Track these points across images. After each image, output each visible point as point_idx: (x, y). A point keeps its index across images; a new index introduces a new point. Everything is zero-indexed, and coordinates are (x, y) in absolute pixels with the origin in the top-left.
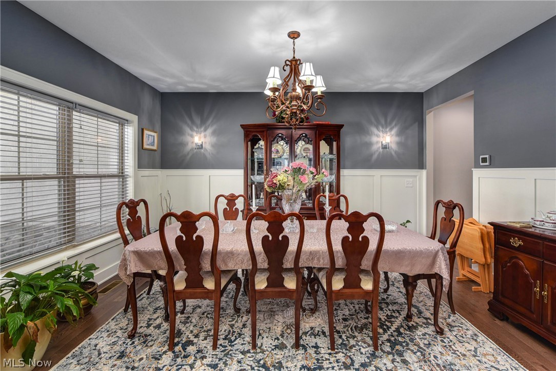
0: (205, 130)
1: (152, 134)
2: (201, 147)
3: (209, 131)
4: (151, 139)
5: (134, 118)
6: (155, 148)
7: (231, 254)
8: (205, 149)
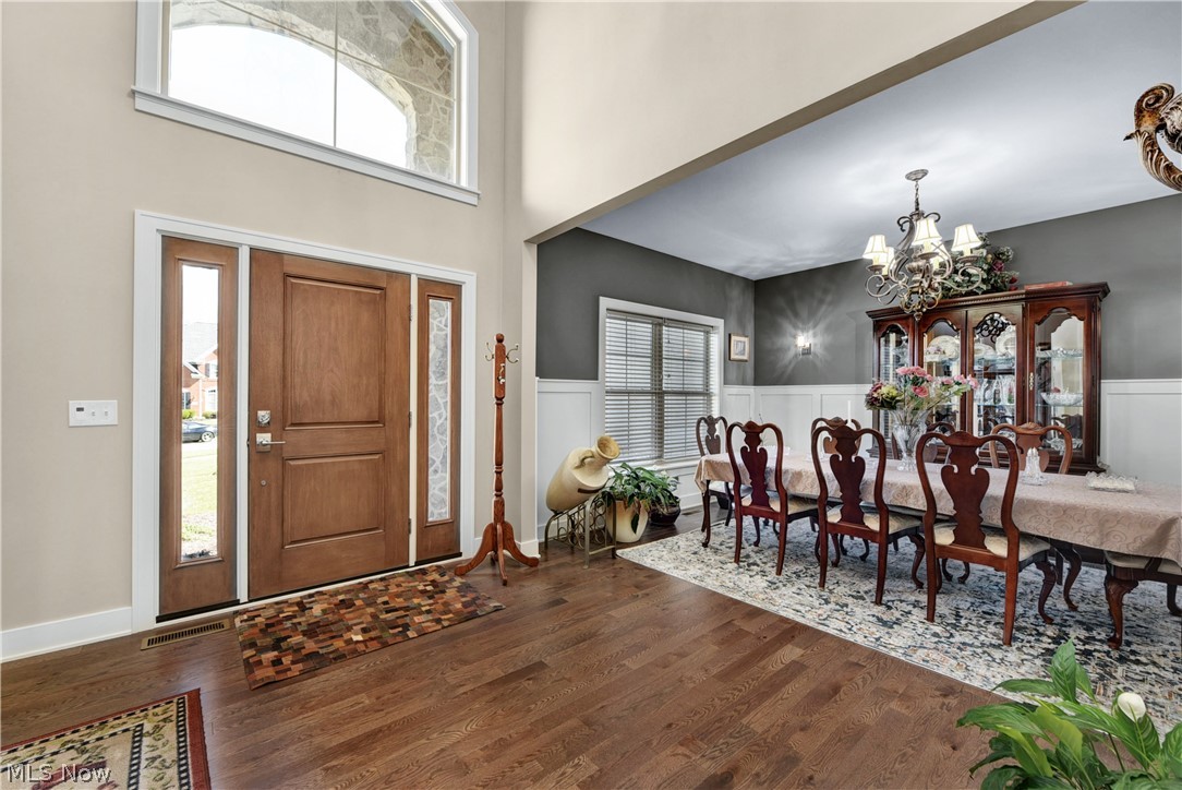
0: (815, 327)
1: (743, 339)
2: (807, 352)
3: (821, 326)
4: (740, 346)
5: (719, 323)
6: (745, 357)
7: (798, 475)
8: (815, 354)
